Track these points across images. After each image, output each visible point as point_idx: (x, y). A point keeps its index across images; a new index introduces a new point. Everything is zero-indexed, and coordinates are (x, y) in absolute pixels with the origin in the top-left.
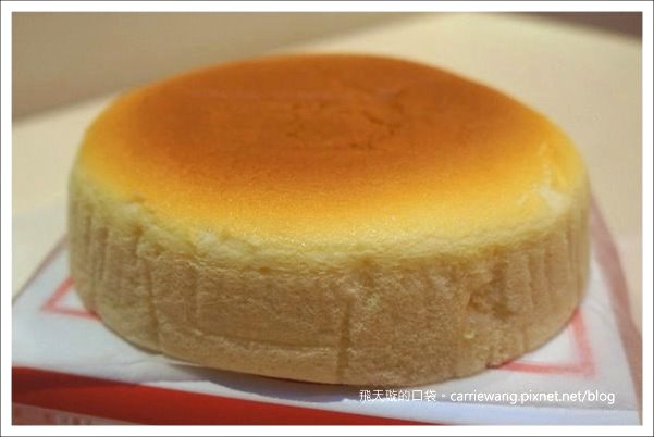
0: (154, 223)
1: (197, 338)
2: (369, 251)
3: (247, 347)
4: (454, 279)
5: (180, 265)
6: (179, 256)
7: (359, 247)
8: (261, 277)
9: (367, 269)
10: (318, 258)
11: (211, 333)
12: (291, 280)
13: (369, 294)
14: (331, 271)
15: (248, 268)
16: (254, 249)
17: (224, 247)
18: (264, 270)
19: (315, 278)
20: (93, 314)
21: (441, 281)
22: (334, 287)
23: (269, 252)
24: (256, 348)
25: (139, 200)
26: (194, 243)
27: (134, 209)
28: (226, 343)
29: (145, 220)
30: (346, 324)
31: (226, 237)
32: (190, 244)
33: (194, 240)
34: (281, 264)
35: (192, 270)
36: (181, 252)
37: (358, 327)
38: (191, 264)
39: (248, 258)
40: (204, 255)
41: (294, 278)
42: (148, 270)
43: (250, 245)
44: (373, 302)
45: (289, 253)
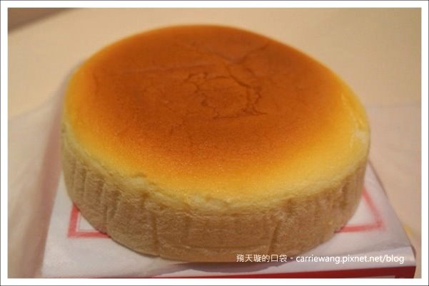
0: (157, 191)
1: (186, 250)
2: (291, 196)
3: (218, 251)
4: (328, 199)
5: (179, 215)
6: (178, 211)
7: (286, 195)
8: (233, 219)
9: (290, 206)
10: (266, 204)
11: (196, 247)
12: (250, 218)
13: (289, 216)
14: (272, 210)
15: (225, 215)
16: (226, 204)
17: (208, 205)
18: (234, 215)
19: (263, 215)
21: (323, 202)
22: (272, 218)
23: (236, 205)
24: (224, 251)
25: (143, 176)
27: (139, 183)
28: (206, 251)
29: (150, 189)
30: (276, 233)
31: (208, 199)
32: (187, 205)
33: (189, 202)
34: (245, 211)
35: (188, 218)
36: (181, 209)
37: (282, 234)
38: (188, 215)
39: (224, 210)
40: (196, 210)
41: (251, 217)
42: (154, 217)
43: (225, 202)
44: (291, 220)
45: (248, 204)
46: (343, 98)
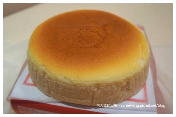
0: (48, 72)
1: (59, 96)
2: (98, 82)
3: (71, 99)
4: (118, 86)
5: (55, 82)
6: (55, 81)
7: (97, 81)
8: (74, 87)
9: (98, 86)
10: (87, 84)
11: (62, 96)
12: (81, 88)
13: (98, 90)
14: (90, 86)
15: (71, 85)
16: (72, 81)
17: (65, 80)
18: (75, 86)
19: (86, 88)
20: (35, 85)
21: (115, 87)
22: (90, 89)
23: (75, 82)
24: (73, 99)
25: (44, 65)
26: (58, 79)
27: (43, 68)
28: (66, 98)
29: (46, 71)
30: (93, 95)
31: (65, 78)
32: (57, 79)
33: (58, 78)
34: (78, 85)
35: (58, 84)
36: (55, 80)
37: (95, 96)
38: (58, 83)
39: (71, 83)
40: (60, 81)
41: (81, 87)
42: (47, 82)
43: (71, 80)
44: (99, 92)
45: (80, 83)
46: (140, 45)
